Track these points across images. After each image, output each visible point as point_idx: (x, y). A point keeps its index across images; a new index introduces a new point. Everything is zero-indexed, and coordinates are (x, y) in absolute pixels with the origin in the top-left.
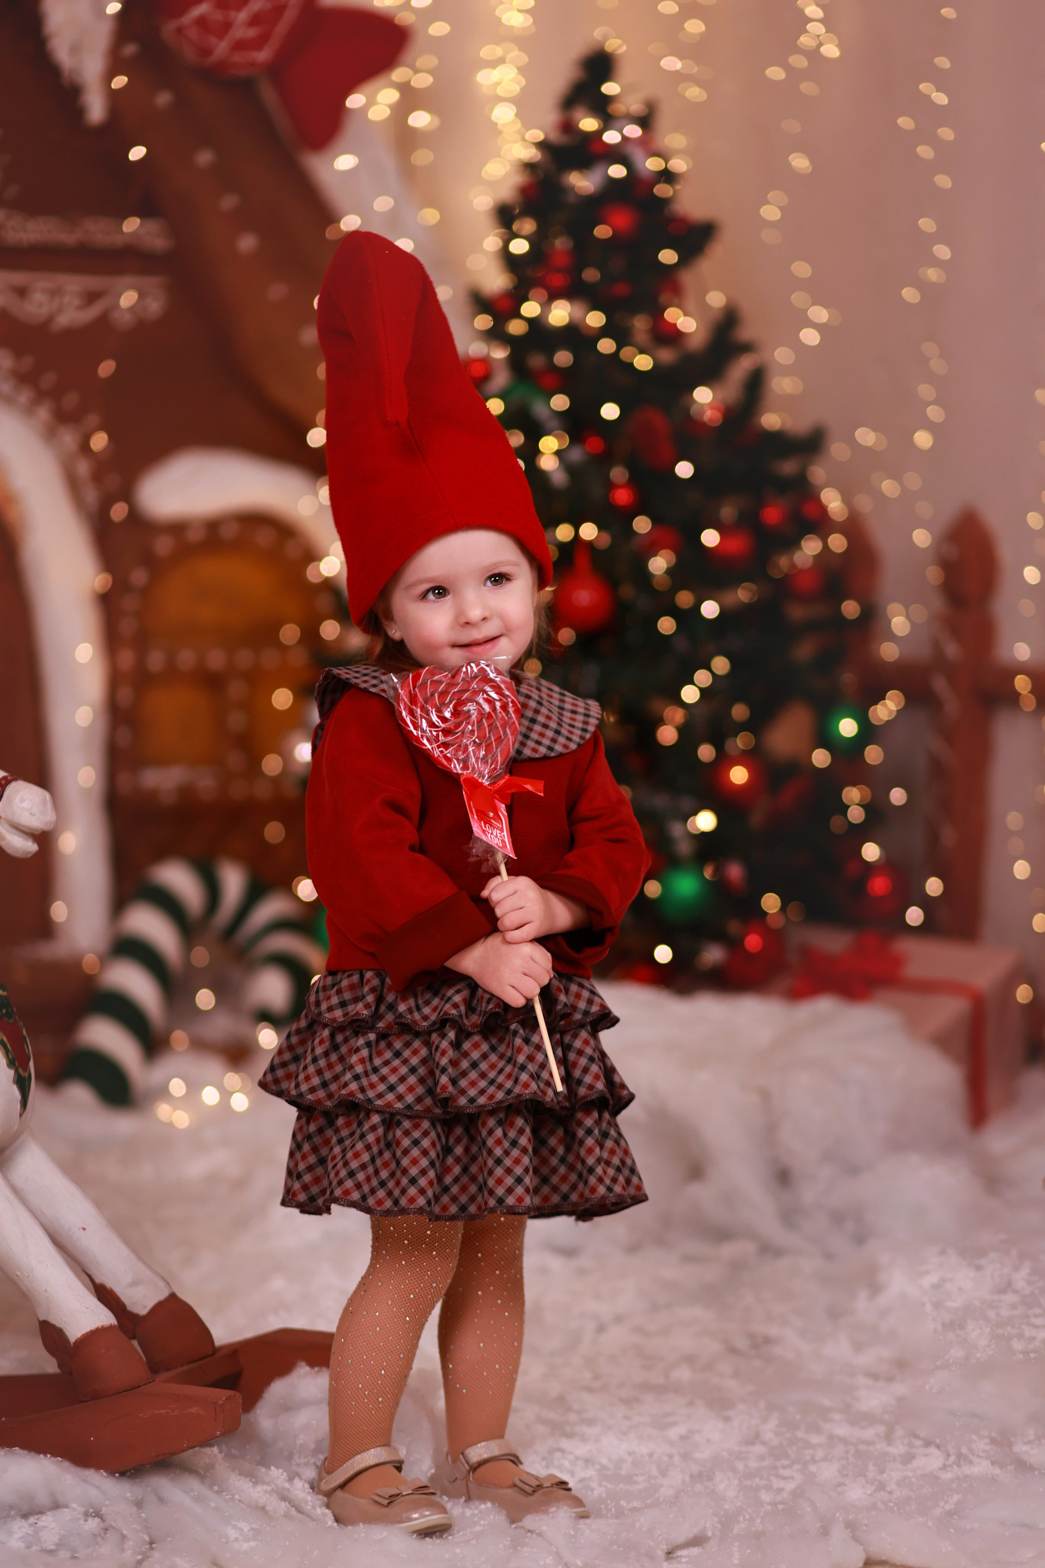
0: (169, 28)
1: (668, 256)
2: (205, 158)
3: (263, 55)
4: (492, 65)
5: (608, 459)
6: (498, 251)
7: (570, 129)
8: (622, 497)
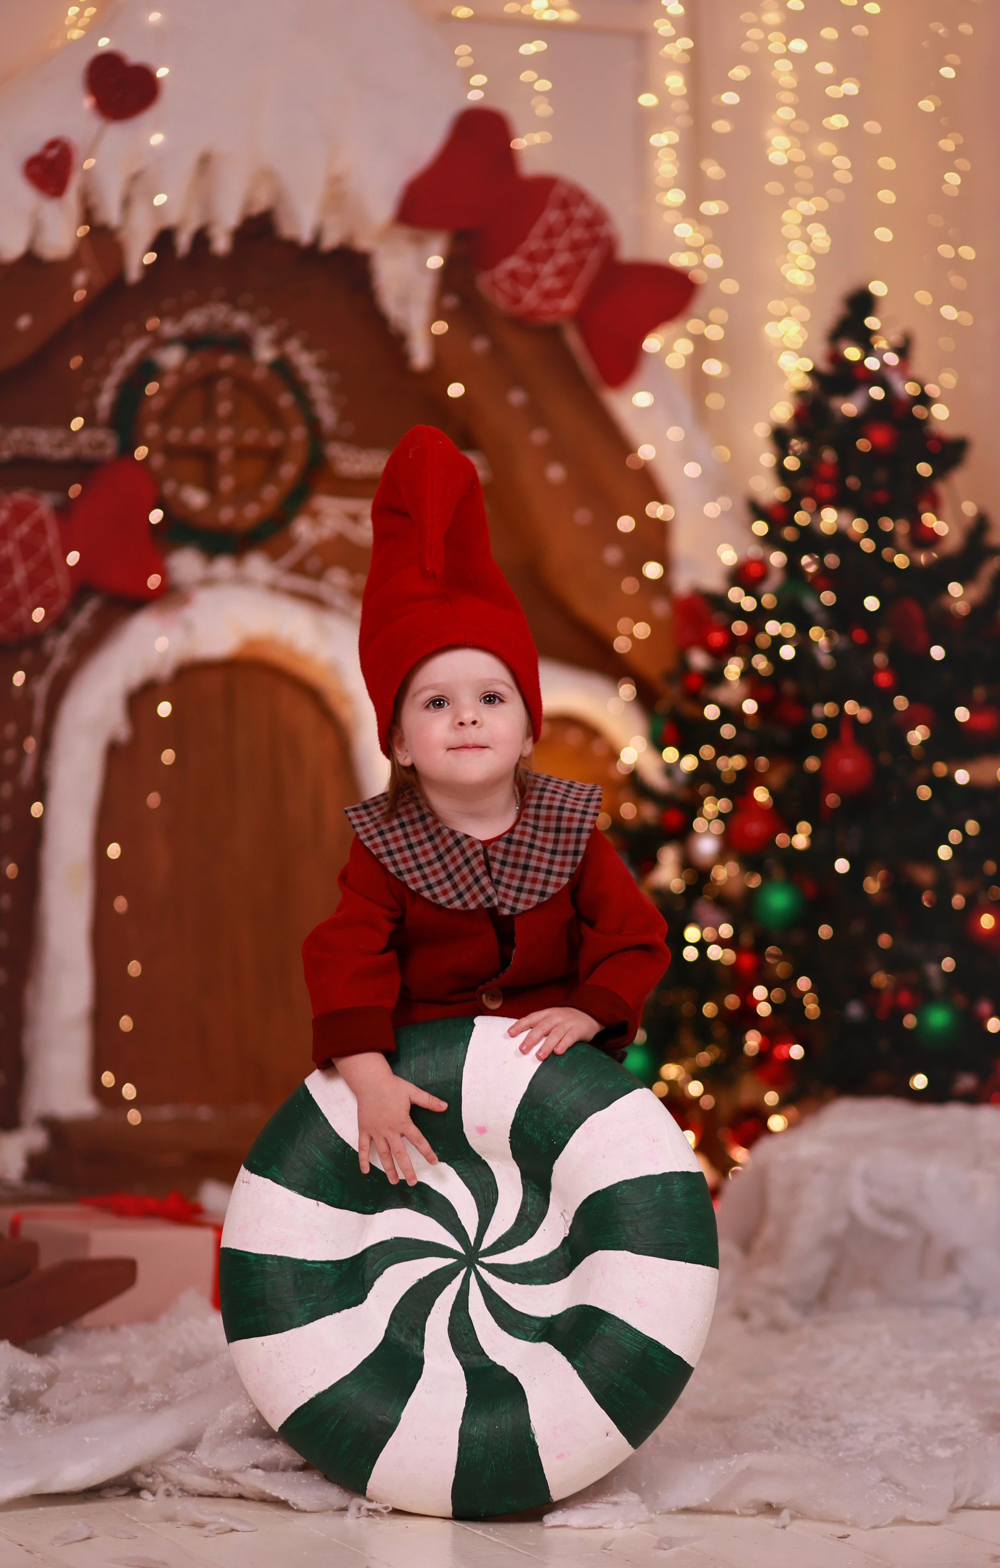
0: (483, 281)
1: (924, 469)
2: (517, 397)
3: (568, 303)
4: (779, 319)
5: (871, 647)
6: (774, 467)
7: (837, 358)
8: (884, 679)
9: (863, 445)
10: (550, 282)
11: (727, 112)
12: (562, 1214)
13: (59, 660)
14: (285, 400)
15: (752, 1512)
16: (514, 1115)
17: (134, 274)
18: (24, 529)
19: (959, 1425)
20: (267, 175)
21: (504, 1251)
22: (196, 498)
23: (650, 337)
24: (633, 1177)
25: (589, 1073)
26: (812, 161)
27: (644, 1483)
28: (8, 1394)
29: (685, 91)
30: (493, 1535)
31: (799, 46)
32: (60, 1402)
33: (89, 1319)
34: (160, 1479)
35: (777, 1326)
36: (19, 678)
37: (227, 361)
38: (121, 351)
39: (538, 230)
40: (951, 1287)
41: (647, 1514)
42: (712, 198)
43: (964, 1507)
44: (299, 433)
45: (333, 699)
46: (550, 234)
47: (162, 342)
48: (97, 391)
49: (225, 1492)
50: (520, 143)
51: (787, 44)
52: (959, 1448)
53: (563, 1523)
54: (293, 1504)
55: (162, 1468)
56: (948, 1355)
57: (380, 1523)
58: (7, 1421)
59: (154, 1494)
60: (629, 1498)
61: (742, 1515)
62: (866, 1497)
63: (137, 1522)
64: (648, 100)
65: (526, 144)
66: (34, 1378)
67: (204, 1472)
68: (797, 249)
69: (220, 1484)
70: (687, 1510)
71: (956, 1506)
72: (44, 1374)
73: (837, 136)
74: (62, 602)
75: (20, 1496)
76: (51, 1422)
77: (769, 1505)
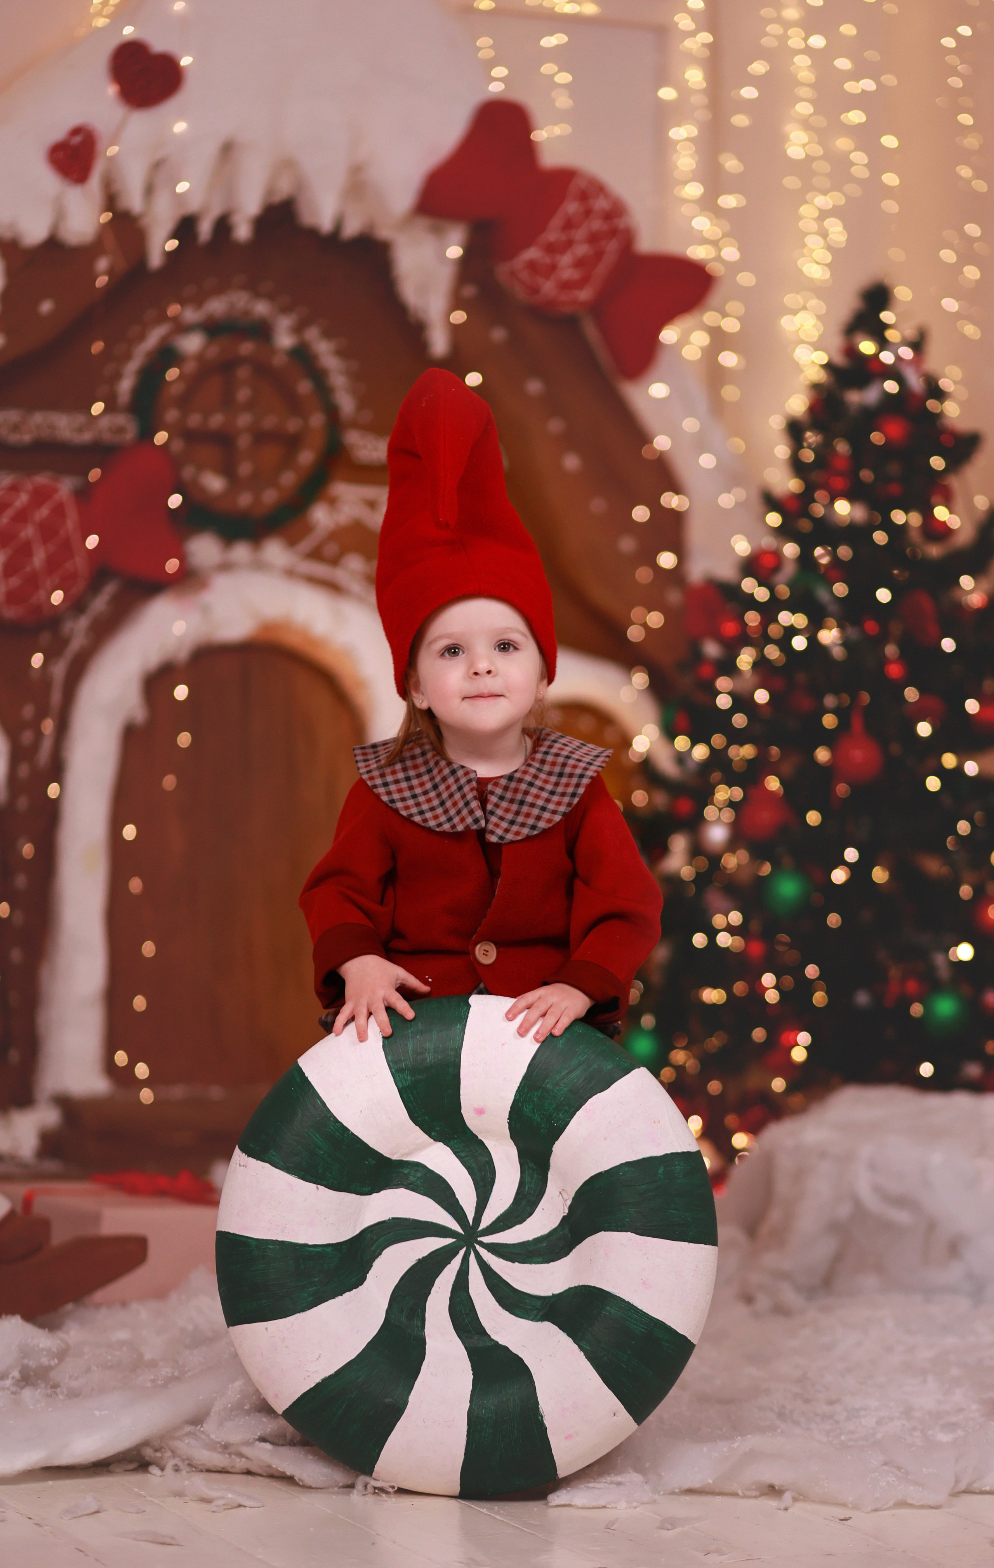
0: (502, 271)
1: (937, 463)
2: (534, 387)
3: (585, 295)
4: (795, 312)
5: (882, 639)
6: (789, 458)
7: (852, 352)
8: (895, 671)
9: (877, 438)
10: (568, 273)
11: (746, 106)
12: (560, 1193)
13: (77, 643)
14: (304, 387)
15: (754, 1493)
16: (514, 1097)
17: (155, 260)
18: (44, 512)
19: (960, 1410)
20: (287, 164)
21: (503, 1231)
22: (214, 483)
23: (668, 329)
24: (635, 1159)
25: (589, 1054)
26: (829, 155)
27: (648, 1464)
28: (19, 1368)
29: (704, 85)
30: (498, 1513)
31: (818, 41)
32: (71, 1377)
33: (99, 1295)
34: (169, 1454)
35: (780, 1310)
36: (37, 660)
37: (247, 348)
38: (142, 337)
39: (556, 221)
40: (954, 1273)
41: (651, 1495)
42: (730, 192)
43: (965, 1492)
44: (317, 420)
45: (348, 683)
46: (569, 225)
47: (183, 329)
48: (117, 376)
49: (233, 1467)
50: (540, 135)
51: (805, 39)
52: (960, 1433)
53: (567, 1503)
54: (299, 1480)
55: (171, 1443)
56: (950, 1341)
57: (387, 1500)
58: (17, 1395)
59: (162, 1469)
60: (632, 1478)
61: (745, 1497)
62: (868, 1480)
63: (145, 1497)
64: (667, 93)
65: (546, 136)
66: (45, 1353)
67: (212, 1446)
68: (814, 242)
69: (228, 1458)
70: (690, 1491)
71: (957, 1490)
72: (54, 1350)
73: (853, 131)
74: (80, 586)
75: (30, 1468)
76: (61, 1397)
77: (772, 1487)
